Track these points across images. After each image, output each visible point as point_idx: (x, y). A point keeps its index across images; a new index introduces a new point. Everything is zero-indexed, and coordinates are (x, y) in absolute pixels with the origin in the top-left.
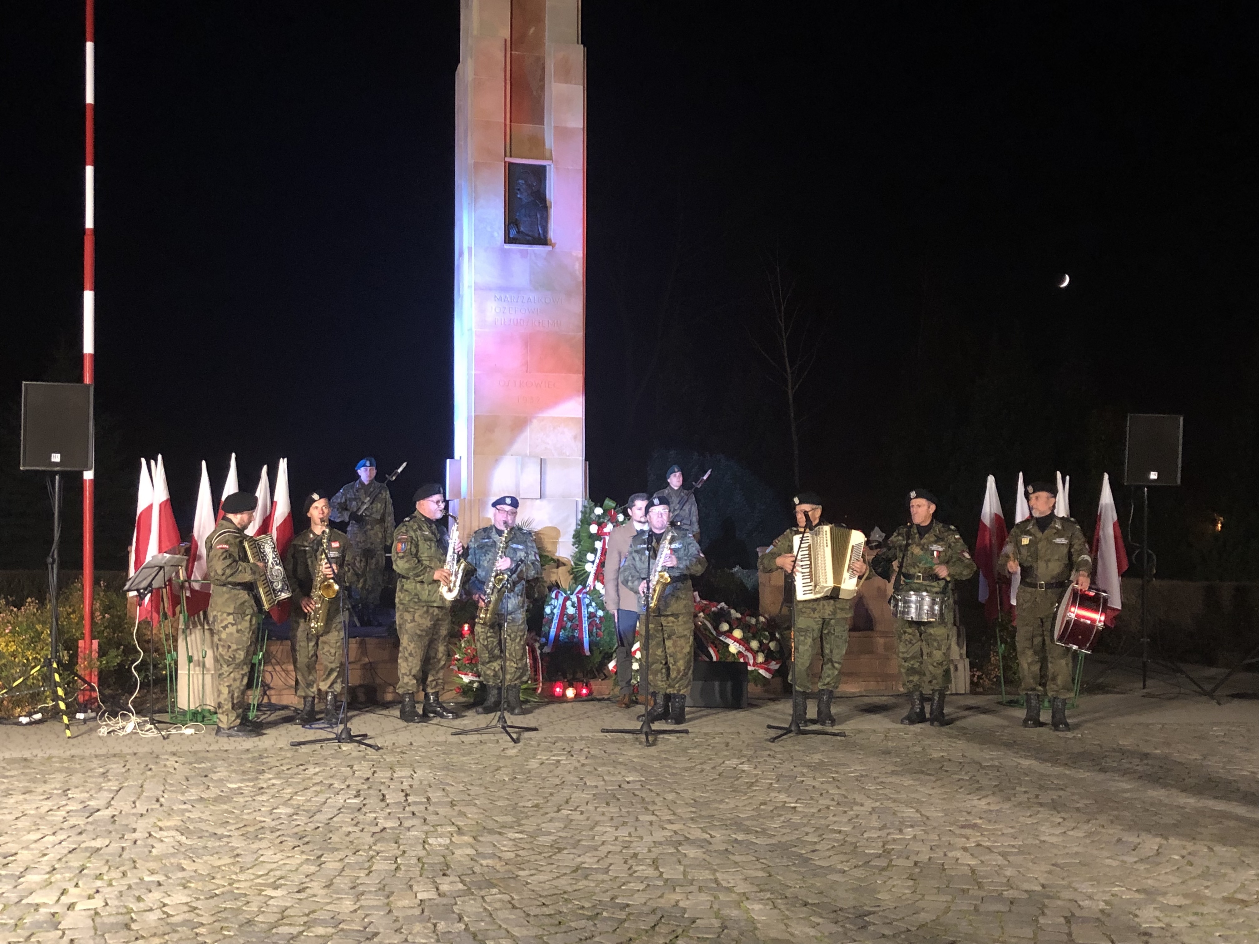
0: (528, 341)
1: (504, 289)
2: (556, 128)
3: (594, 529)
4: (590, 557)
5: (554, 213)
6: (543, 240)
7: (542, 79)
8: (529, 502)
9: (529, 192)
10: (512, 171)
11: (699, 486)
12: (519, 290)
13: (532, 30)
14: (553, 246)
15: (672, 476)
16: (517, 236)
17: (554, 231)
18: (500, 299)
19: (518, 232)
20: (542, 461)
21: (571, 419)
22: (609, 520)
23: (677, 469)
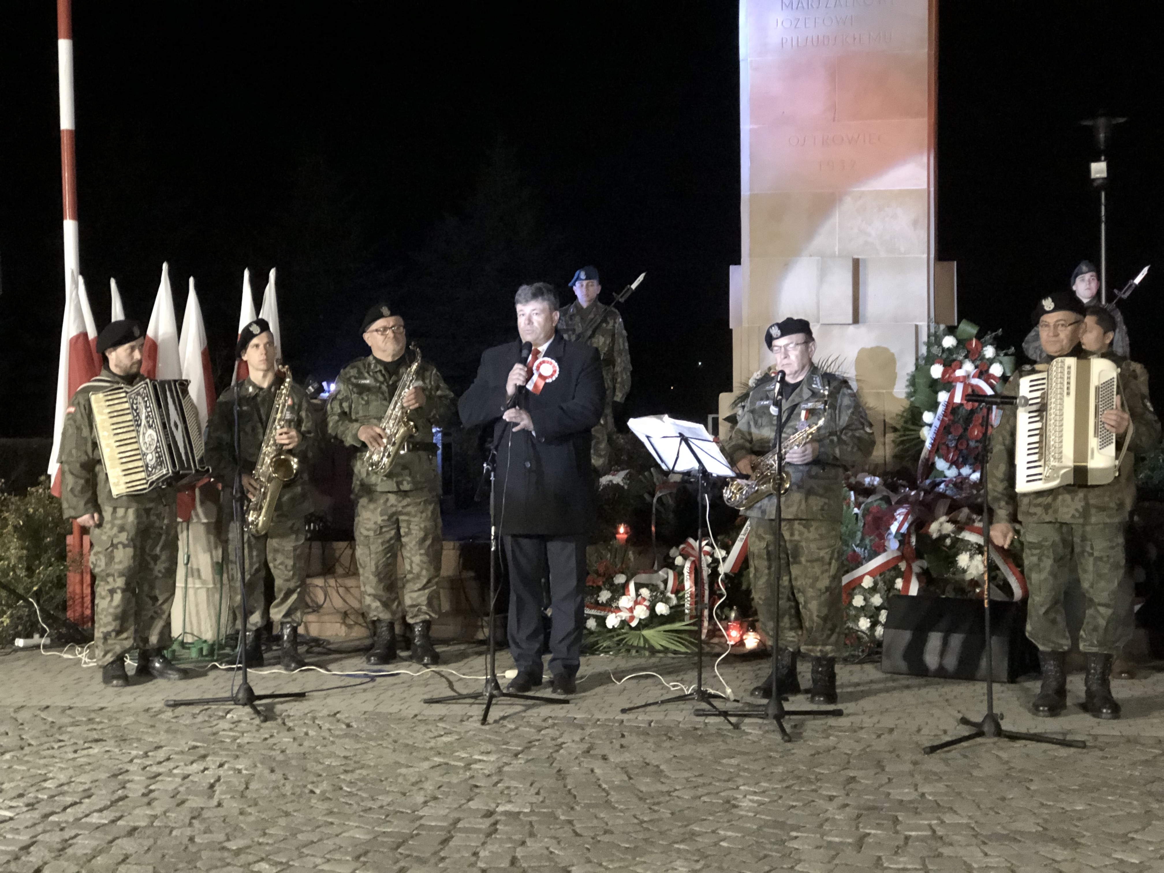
0: (836, 70)
3: (937, 371)
4: (928, 417)
8: (836, 330)
11: (1125, 296)
15: (1078, 280)
18: (791, 7)
20: (856, 264)
21: (910, 192)
22: (966, 357)
23: (1084, 268)
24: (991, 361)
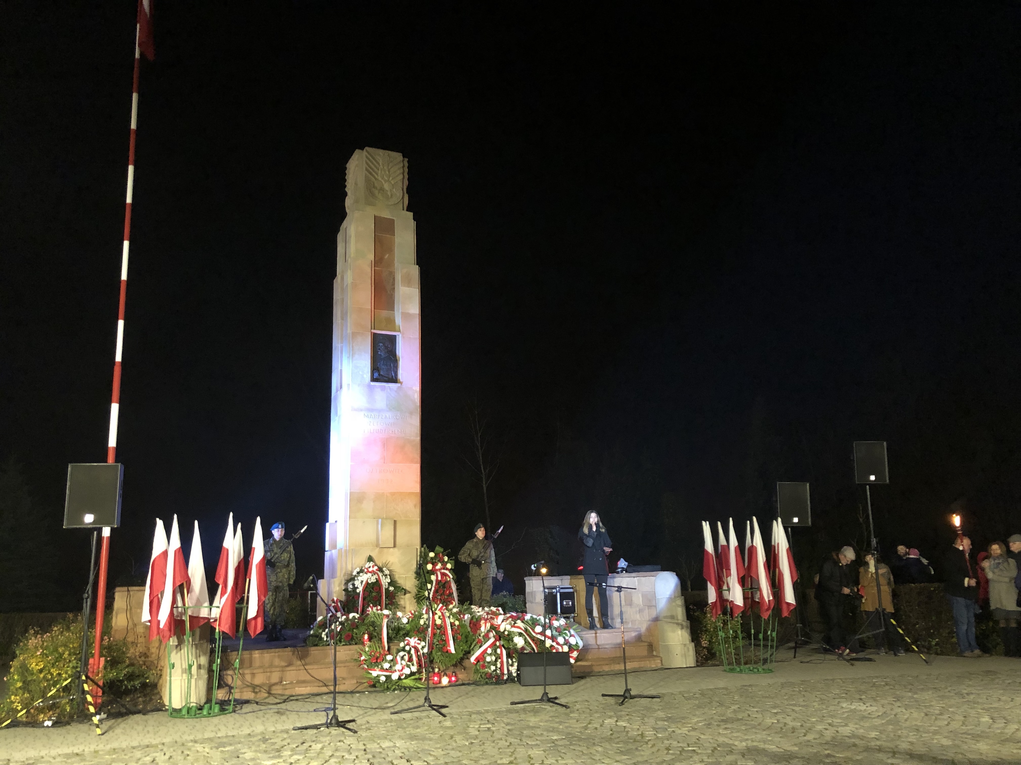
0: (385, 443)
1: (370, 410)
2: (402, 313)
3: (429, 567)
4: (428, 586)
5: (401, 364)
6: (394, 380)
7: (393, 284)
8: (385, 550)
9: (386, 351)
10: (376, 339)
11: (496, 537)
12: (379, 411)
13: (387, 256)
14: (401, 383)
15: (479, 531)
16: (379, 377)
17: (401, 374)
18: (368, 416)
19: (379, 375)
20: (395, 522)
21: (412, 493)
22: (439, 561)
23: (481, 526)
24: (447, 563)
